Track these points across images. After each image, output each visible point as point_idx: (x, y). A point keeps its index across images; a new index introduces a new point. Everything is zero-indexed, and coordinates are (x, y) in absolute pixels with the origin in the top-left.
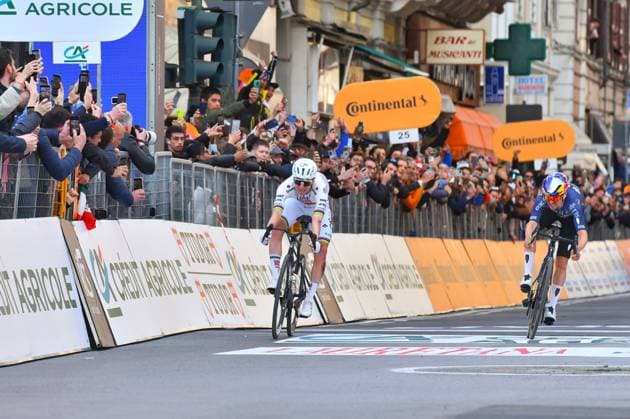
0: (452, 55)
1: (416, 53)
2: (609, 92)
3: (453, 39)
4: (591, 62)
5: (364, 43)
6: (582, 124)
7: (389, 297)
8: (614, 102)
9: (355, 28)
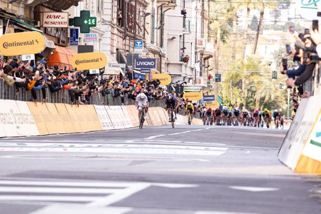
0: (54, 23)
1: (39, 22)
2: (127, 42)
3: (55, 16)
4: (119, 29)
5: (15, 17)
6: (115, 55)
7: (18, 127)
8: (130, 46)
9: (11, 11)
